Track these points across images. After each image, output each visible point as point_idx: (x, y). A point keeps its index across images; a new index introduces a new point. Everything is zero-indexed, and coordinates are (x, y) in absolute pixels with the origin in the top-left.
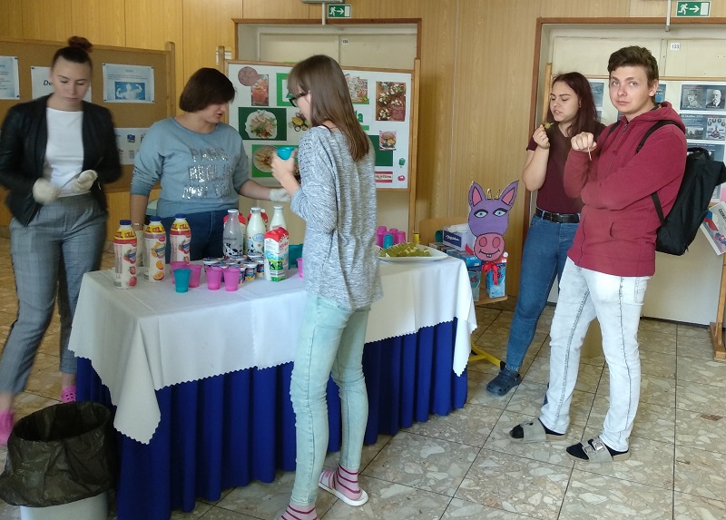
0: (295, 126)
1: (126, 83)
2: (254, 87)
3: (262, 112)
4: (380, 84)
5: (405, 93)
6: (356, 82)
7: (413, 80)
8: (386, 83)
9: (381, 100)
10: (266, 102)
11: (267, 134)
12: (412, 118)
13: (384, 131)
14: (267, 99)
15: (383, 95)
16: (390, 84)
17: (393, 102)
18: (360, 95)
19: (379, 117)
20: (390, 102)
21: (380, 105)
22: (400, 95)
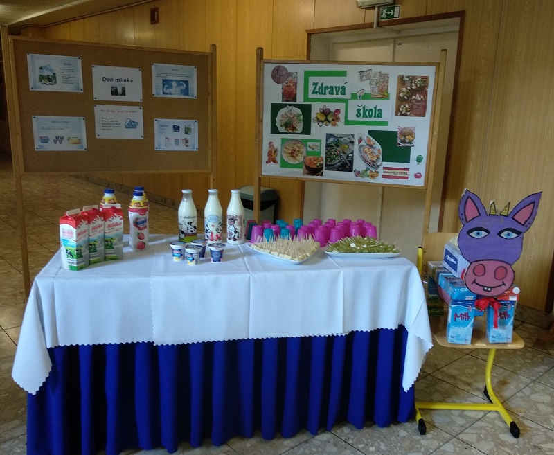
0: (319, 121)
1: (172, 81)
2: (285, 84)
3: (290, 108)
4: (401, 79)
5: (427, 87)
6: (378, 77)
7: (437, 73)
8: (408, 77)
9: (401, 95)
10: (294, 99)
11: (294, 128)
12: (433, 114)
13: (403, 127)
14: (295, 95)
15: (404, 89)
16: (412, 79)
17: (414, 97)
18: (381, 91)
19: (398, 113)
20: (411, 96)
21: (401, 100)
22: (422, 90)
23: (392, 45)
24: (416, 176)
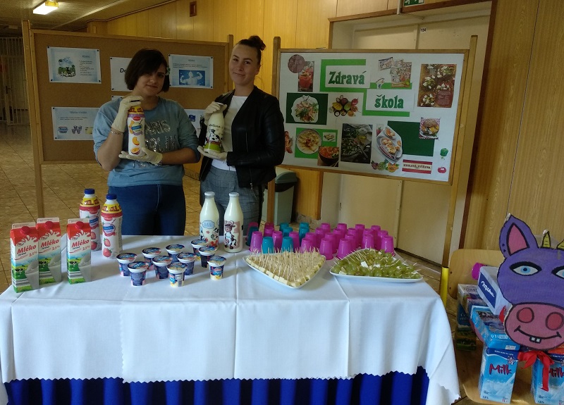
0: (335, 111)
1: (189, 71)
2: (301, 73)
3: (306, 97)
4: (425, 67)
5: (454, 76)
6: (399, 66)
7: (466, 61)
8: (433, 65)
9: (425, 84)
10: (311, 88)
11: (309, 118)
12: (461, 105)
13: (426, 117)
14: (312, 85)
15: (428, 78)
16: (437, 67)
17: (439, 87)
18: (403, 80)
19: (421, 103)
20: (436, 86)
21: (424, 90)
22: (449, 79)
23: (416, 31)
24: (440, 171)
